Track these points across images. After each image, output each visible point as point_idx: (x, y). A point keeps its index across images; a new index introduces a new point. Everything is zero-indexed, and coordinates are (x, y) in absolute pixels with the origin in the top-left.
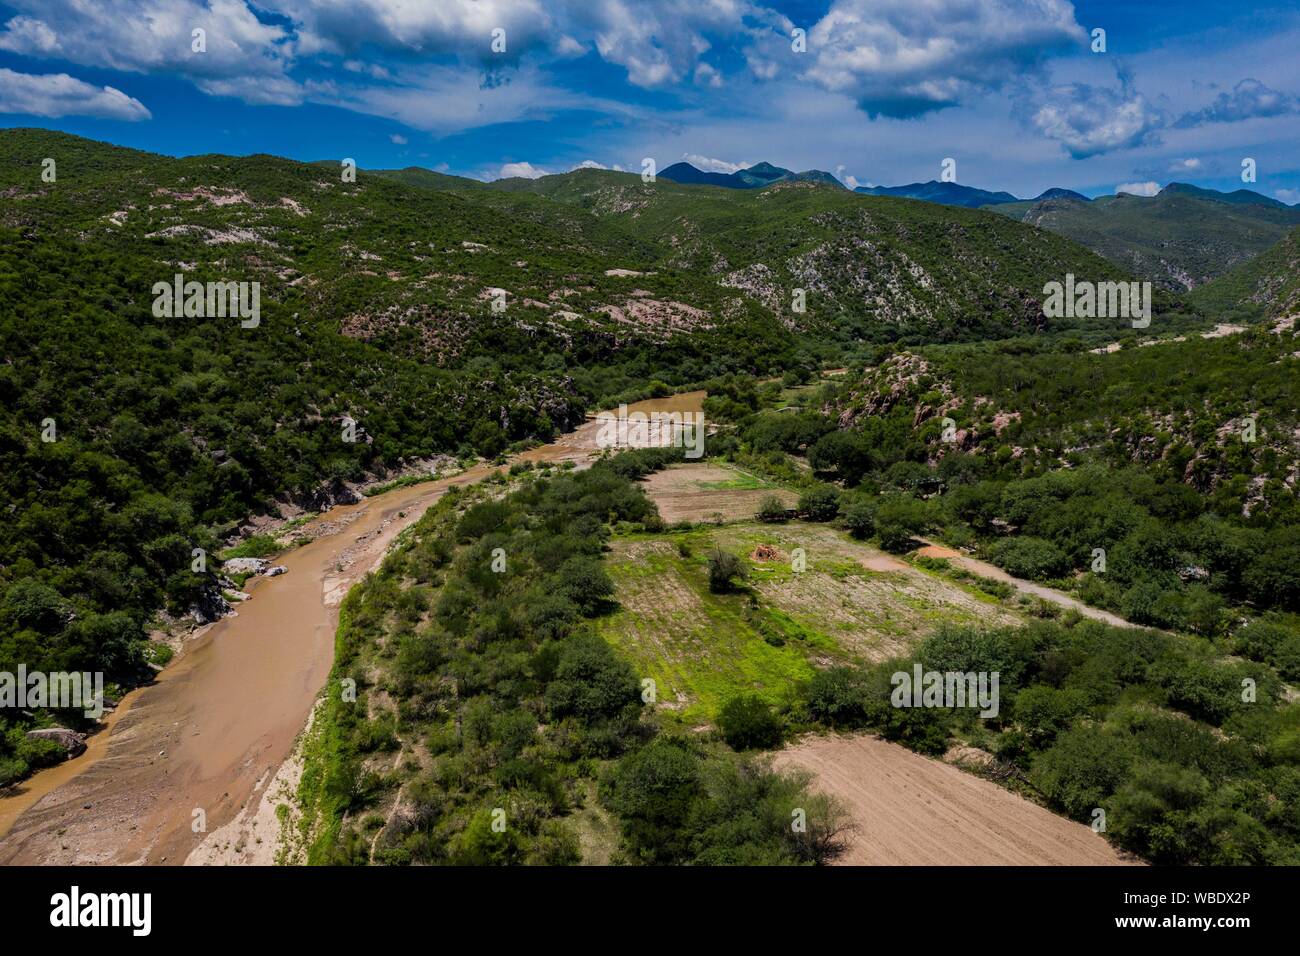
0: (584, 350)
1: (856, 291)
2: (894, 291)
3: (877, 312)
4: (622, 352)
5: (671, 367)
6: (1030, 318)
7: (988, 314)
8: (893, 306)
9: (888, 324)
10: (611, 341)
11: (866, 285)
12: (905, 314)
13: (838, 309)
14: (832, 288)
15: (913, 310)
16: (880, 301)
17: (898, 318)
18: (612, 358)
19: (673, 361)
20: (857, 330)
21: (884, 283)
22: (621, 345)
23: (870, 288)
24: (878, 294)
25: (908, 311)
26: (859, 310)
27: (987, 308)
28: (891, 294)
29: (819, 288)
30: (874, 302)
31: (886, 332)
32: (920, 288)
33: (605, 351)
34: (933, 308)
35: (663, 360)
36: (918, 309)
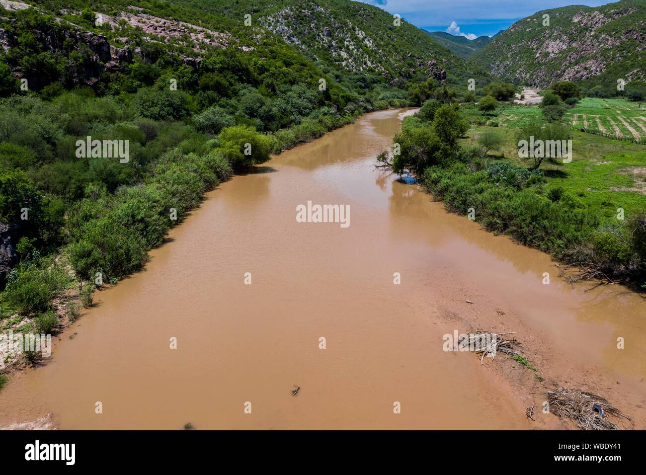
0: (40, 64)
1: (322, 46)
2: (351, 48)
3: (344, 64)
4: (127, 72)
5: (223, 101)
6: (435, 75)
7: (412, 70)
8: (355, 59)
9: (356, 74)
10: (102, 49)
11: (330, 42)
12: (364, 66)
13: (315, 59)
14: (304, 43)
15: (369, 63)
16: (344, 54)
17: (362, 70)
18: (107, 81)
19: (222, 91)
20: (337, 77)
21: (341, 41)
22: (122, 58)
23: (334, 43)
24: (341, 48)
25: (365, 64)
26: (330, 61)
27: (410, 65)
28: (349, 49)
29: (293, 42)
30: (340, 55)
31: (359, 80)
32: (366, 47)
33: (89, 68)
34: (380, 62)
35: (206, 88)
36: (372, 63)
